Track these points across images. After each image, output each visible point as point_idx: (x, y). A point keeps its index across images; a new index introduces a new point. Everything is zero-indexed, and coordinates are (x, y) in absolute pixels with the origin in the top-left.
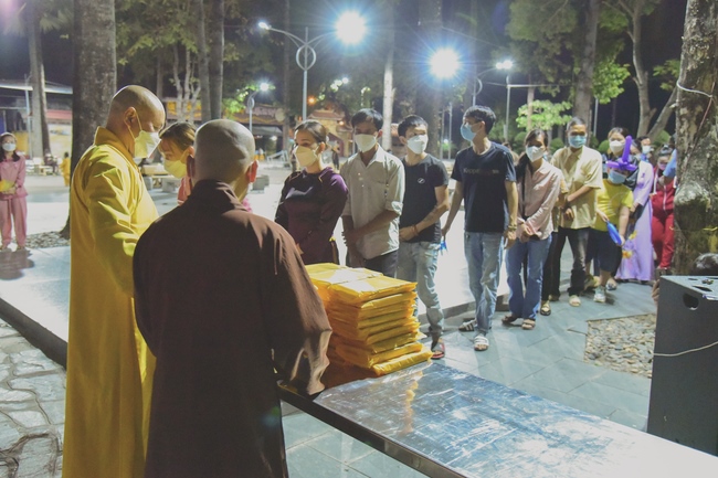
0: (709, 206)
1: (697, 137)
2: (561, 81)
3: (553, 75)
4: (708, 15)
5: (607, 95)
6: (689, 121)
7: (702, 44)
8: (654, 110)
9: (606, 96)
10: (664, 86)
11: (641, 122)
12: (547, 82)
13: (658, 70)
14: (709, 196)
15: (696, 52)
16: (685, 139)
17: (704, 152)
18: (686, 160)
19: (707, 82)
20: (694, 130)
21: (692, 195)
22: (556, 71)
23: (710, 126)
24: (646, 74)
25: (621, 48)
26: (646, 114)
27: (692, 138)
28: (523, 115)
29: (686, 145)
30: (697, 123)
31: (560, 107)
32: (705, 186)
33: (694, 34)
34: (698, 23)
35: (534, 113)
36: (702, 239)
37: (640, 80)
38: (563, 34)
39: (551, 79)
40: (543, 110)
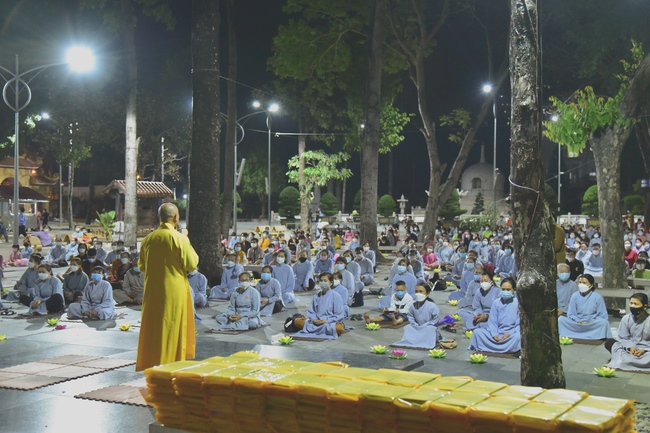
0: (547, 290)
1: (531, 227)
2: (337, 128)
3: (326, 119)
4: (530, 123)
5: (388, 143)
6: (522, 214)
7: (527, 147)
8: (445, 165)
9: (385, 145)
10: (452, 138)
11: (432, 179)
12: (320, 130)
13: (445, 120)
14: (546, 281)
15: (523, 153)
16: (520, 229)
17: (537, 242)
18: (523, 248)
19: (534, 180)
20: (527, 221)
21: (532, 280)
22: (330, 116)
23: (540, 218)
24: (434, 125)
25: (399, 89)
26: (437, 170)
27: (526, 228)
28: (294, 168)
29: (522, 235)
30: (530, 216)
31: (335, 159)
32: (541, 272)
33: (519, 138)
34: (522, 128)
35: (306, 166)
36: (544, 319)
37: (427, 130)
38: (335, 74)
39: (325, 126)
40: (317, 161)
